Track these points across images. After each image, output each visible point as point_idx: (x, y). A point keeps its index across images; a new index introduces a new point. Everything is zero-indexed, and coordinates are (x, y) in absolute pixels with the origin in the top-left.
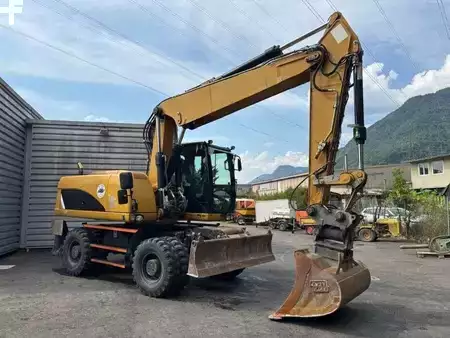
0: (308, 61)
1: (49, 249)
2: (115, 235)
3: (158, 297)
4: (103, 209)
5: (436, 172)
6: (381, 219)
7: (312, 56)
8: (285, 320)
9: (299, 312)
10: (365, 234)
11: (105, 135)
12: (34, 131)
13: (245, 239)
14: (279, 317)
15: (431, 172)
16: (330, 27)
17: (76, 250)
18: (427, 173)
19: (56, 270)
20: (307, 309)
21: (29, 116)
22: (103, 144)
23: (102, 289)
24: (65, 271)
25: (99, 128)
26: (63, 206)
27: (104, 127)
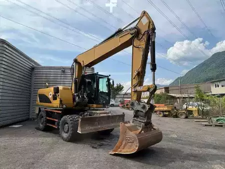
0: (132, 34)
1: (34, 119)
2: (56, 114)
3: (67, 141)
4: (51, 102)
5: (222, 86)
6: (190, 108)
7: (133, 32)
8: (115, 155)
9: (121, 151)
10: (181, 115)
11: (64, 72)
12: (35, 71)
13: (109, 116)
14: (113, 153)
15: (220, 86)
16: (141, 17)
17: (42, 120)
18: (218, 87)
19: (36, 128)
20: (124, 150)
21: (34, 64)
22: (63, 76)
23: (49, 137)
24: (38, 129)
25: (61, 69)
26: (39, 101)
27: (64, 69)
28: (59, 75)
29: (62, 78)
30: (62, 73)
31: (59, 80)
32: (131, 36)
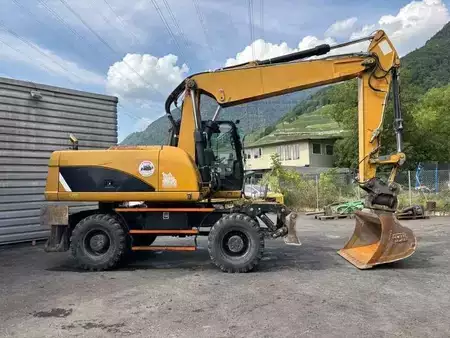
0: (364, 64)
3: (249, 271)
4: (152, 189)
5: (256, 157)
7: (368, 61)
14: (370, 266)
16: (377, 40)
17: (99, 241)
18: (250, 158)
25: (29, 90)
26: (67, 188)
27: (36, 89)
28: (23, 110)
29: (33, 118)
30: (32, 104)
32: (363, 68)
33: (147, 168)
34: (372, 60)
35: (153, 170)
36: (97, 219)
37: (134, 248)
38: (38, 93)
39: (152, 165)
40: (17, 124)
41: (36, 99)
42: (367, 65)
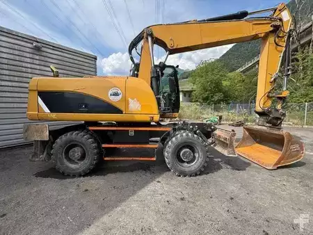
0: (272, 26)
2: (131, 134)
14: (275, 167)
20: (288, 160)
25: (32, 42)
26: (46, 110)
27: (38, 42)
29: (37, 62)
30: (35, 52)
31: (29, 65)
32: (272, 29)
33: (116, 94)
34: (278, 23)
35: (121, 96)
36: (73, 135)
37: (106, 159)
38: (39, 44)
39: (119, 92)
40: (24, 64)
41: (38, 49)
42: (274, 26)
